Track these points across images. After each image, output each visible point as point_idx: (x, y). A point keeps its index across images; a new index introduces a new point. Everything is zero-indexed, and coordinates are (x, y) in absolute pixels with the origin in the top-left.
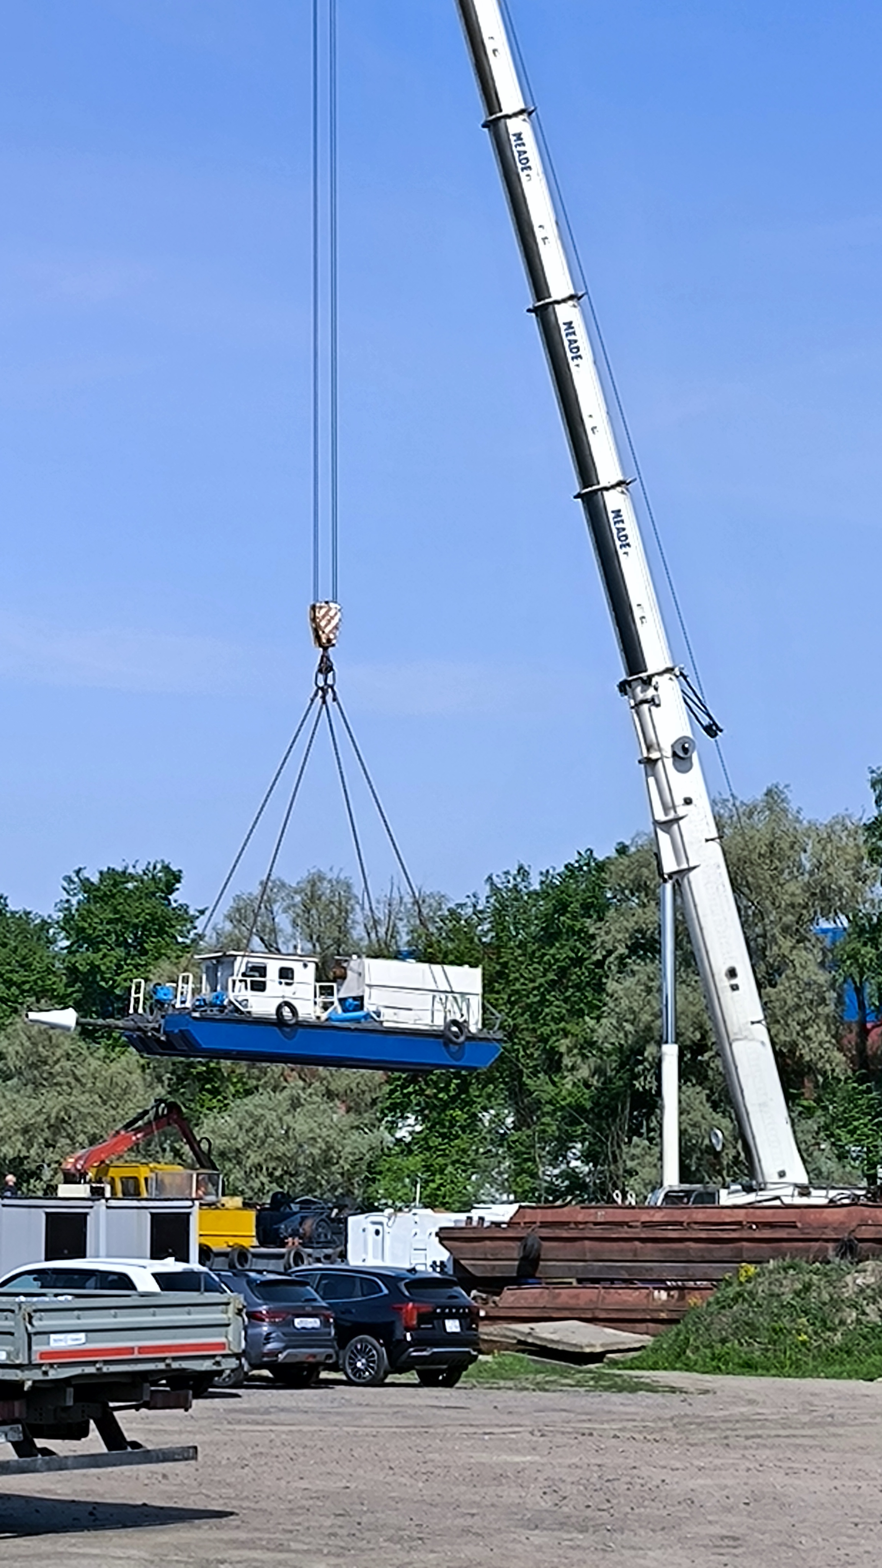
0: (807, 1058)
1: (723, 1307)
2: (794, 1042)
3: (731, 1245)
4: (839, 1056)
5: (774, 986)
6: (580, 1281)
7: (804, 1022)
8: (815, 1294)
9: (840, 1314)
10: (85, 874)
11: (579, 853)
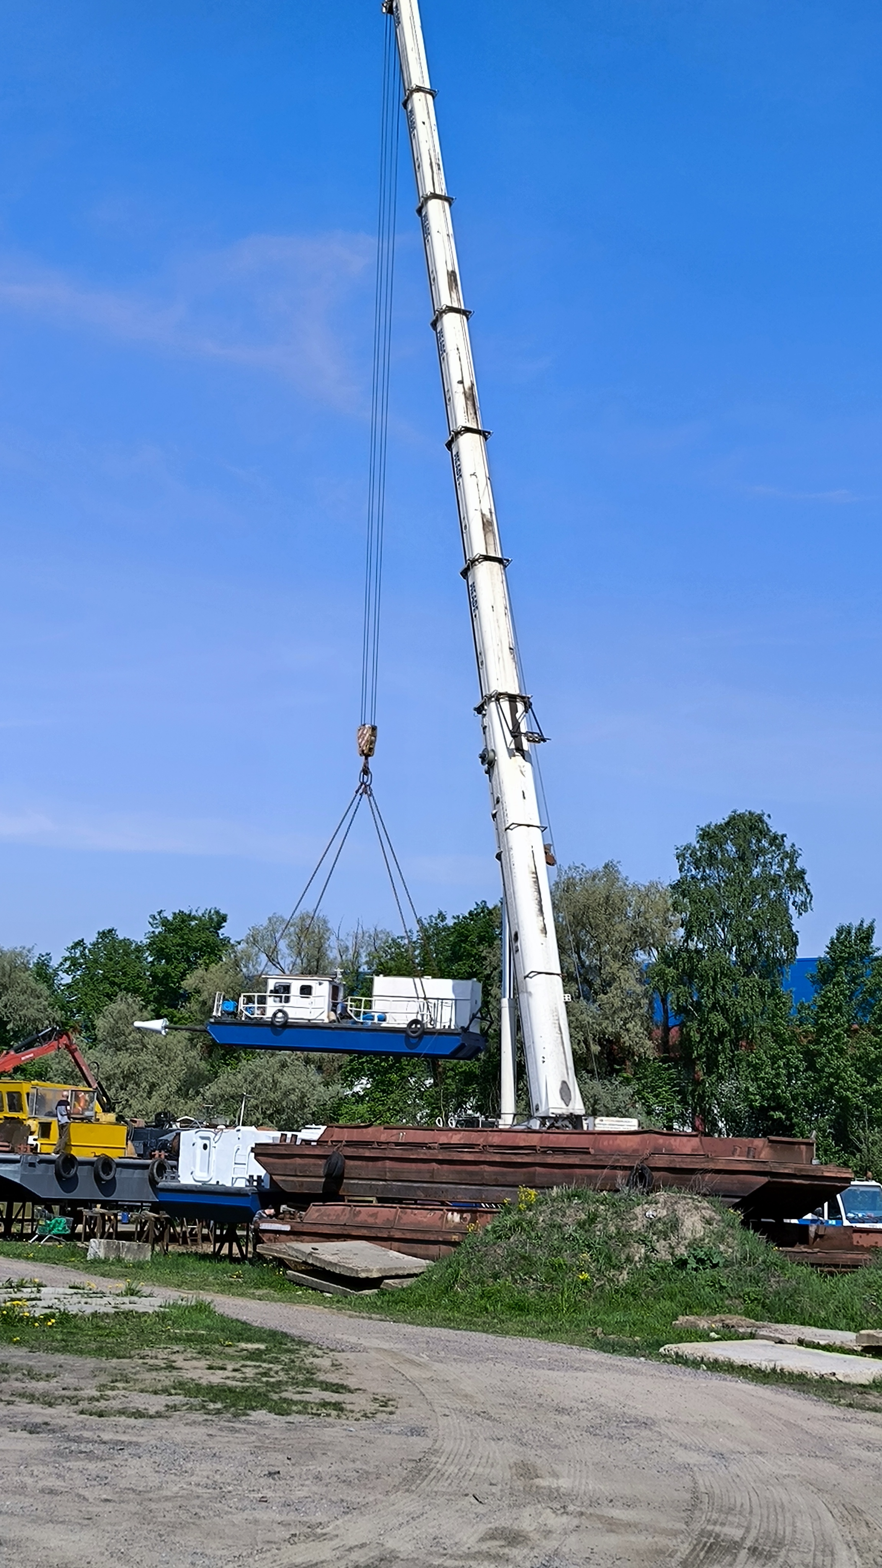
0: (627, 1044)
1: (499, 1237)
2: (619, 1033)
3: (524, 1170)
4: (649, 1043)
5: (605, 994)
6: (380, 1200)
7: (626, 1019)
8: (600, 1226)
9: (627, 1251)
10: (164, 914)
11: (477, 905)
